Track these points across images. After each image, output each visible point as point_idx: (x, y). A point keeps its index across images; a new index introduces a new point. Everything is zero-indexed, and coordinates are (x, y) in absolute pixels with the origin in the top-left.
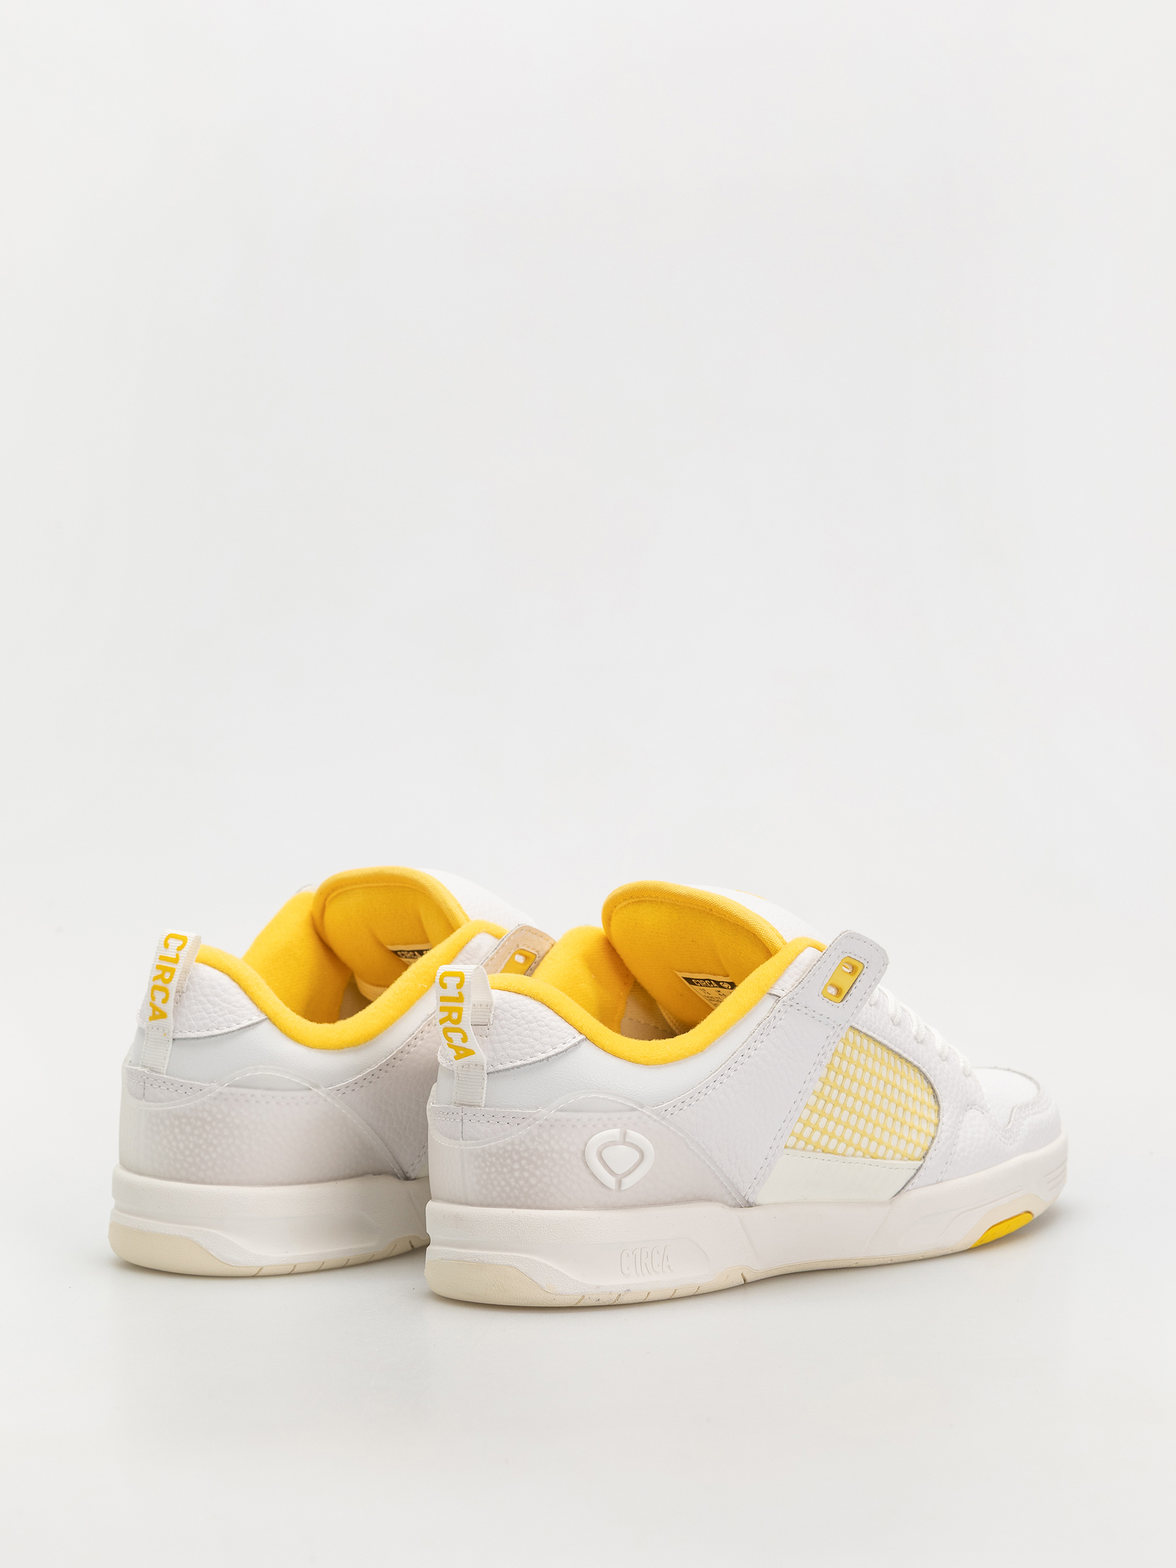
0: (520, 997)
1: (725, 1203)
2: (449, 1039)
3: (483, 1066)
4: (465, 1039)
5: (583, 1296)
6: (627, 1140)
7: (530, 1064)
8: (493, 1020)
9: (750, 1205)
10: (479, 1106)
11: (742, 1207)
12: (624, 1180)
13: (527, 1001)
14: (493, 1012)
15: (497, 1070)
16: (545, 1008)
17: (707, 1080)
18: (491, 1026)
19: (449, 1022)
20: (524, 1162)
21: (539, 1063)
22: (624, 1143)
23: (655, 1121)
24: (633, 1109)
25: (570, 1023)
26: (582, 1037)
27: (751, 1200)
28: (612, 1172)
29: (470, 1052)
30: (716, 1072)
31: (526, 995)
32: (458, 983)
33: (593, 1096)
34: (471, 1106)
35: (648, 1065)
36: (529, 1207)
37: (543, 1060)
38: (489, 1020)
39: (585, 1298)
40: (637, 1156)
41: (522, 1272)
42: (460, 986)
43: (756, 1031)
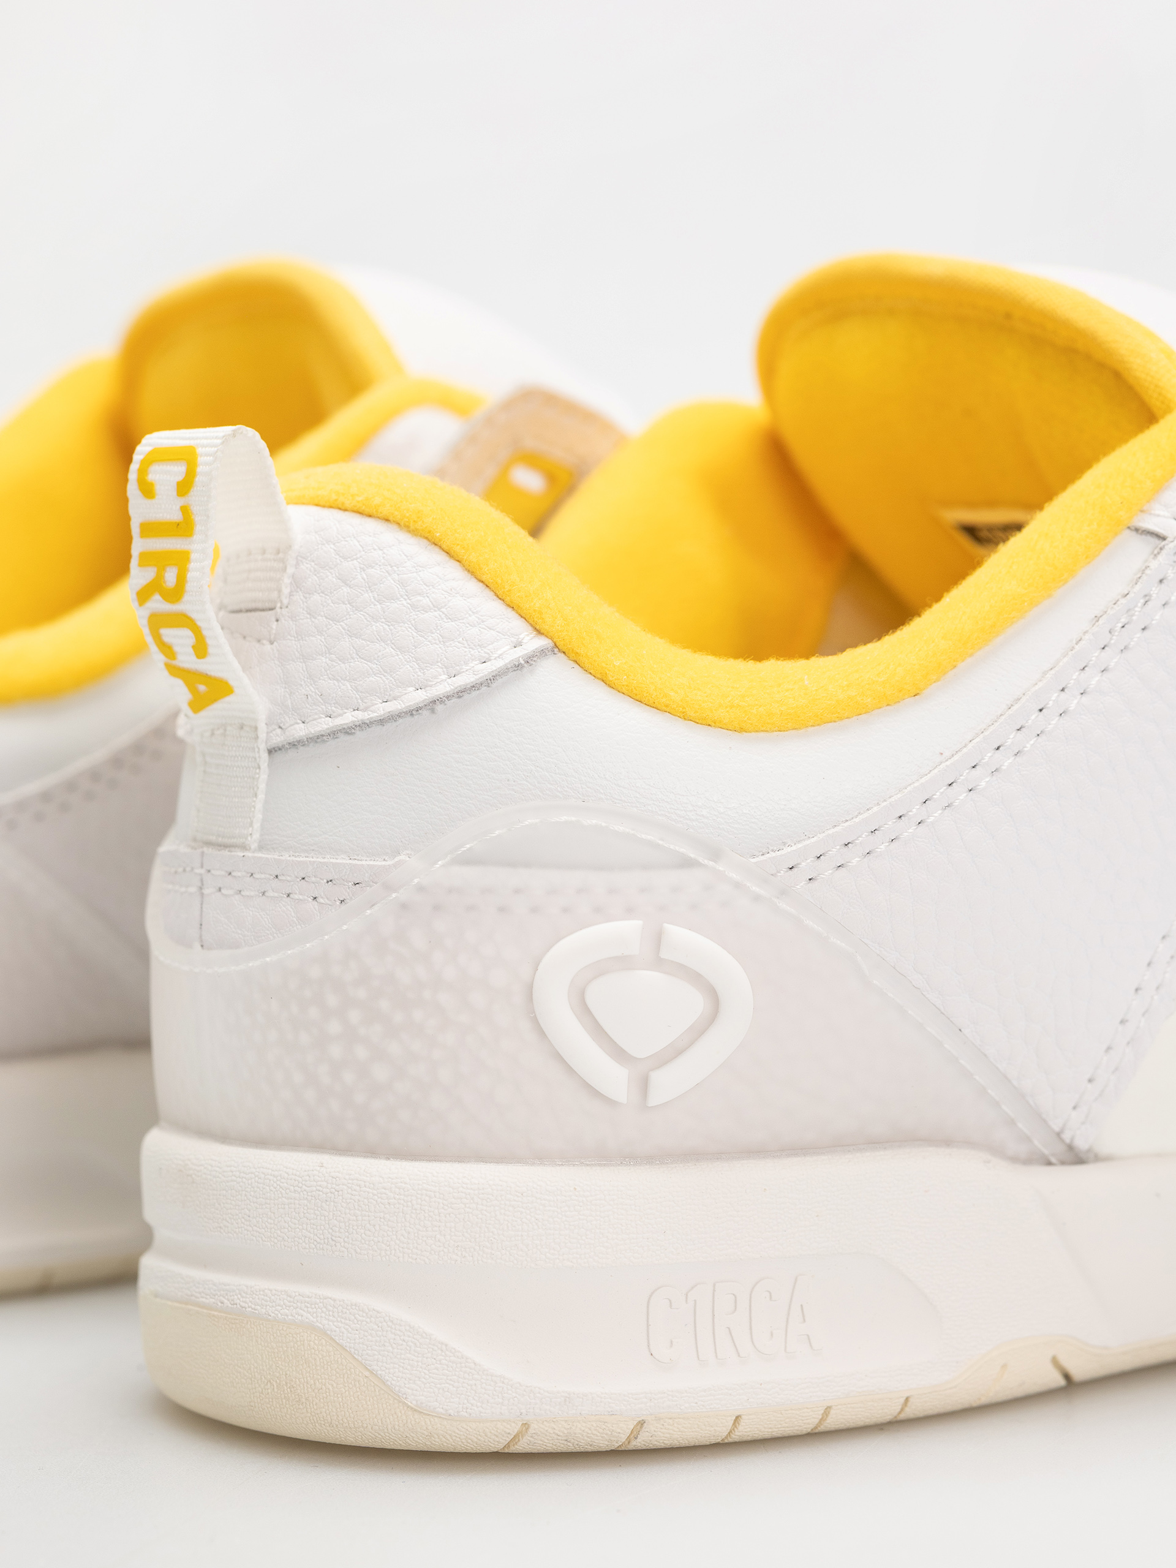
0: (371, 525)
1: (997, 1151)
2: (167, 649)
3: (256, 728)
4: (201, 649)
5: (526, 1426)
6: (664, 955)
7: (381, 722)
8: (291, 595)
9: (1076, 1157)
10: (244, 847)
11: (1049, 1163)
12: (657, 1077)
13: (388, 535)
14: (290, 570)
15: (291, 740)
16: (439, 557)
17: (923, 780)
18: (284, 611)
19: (157, 597)
20: (354, 1016)
21: (409, 719)
22: (659, 963)
23: (757, 898)
24: (687, 863)
25: (508, 599)
26: (542, 642)
27: (1081, 1144)
28: (619, 1054)
29: (217, 689)
30: (956, 758)
31: (387, 520)
32: (180, 478)
33: (564, 818)
34: (225, 846)
35: (741, 730)
36: (371, 1152)
37: (418, 709)
38: (280, 591)
39: (531, 1431)
40: (696, 1004)
41: (341, 1346)
42: (184, 487)
43: (1087, 637)
